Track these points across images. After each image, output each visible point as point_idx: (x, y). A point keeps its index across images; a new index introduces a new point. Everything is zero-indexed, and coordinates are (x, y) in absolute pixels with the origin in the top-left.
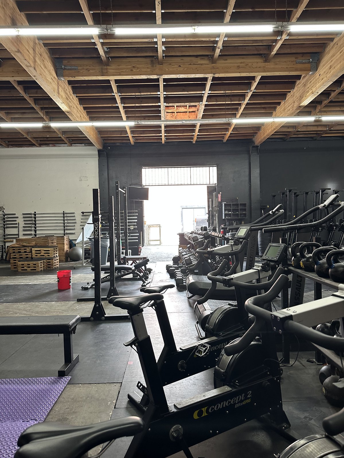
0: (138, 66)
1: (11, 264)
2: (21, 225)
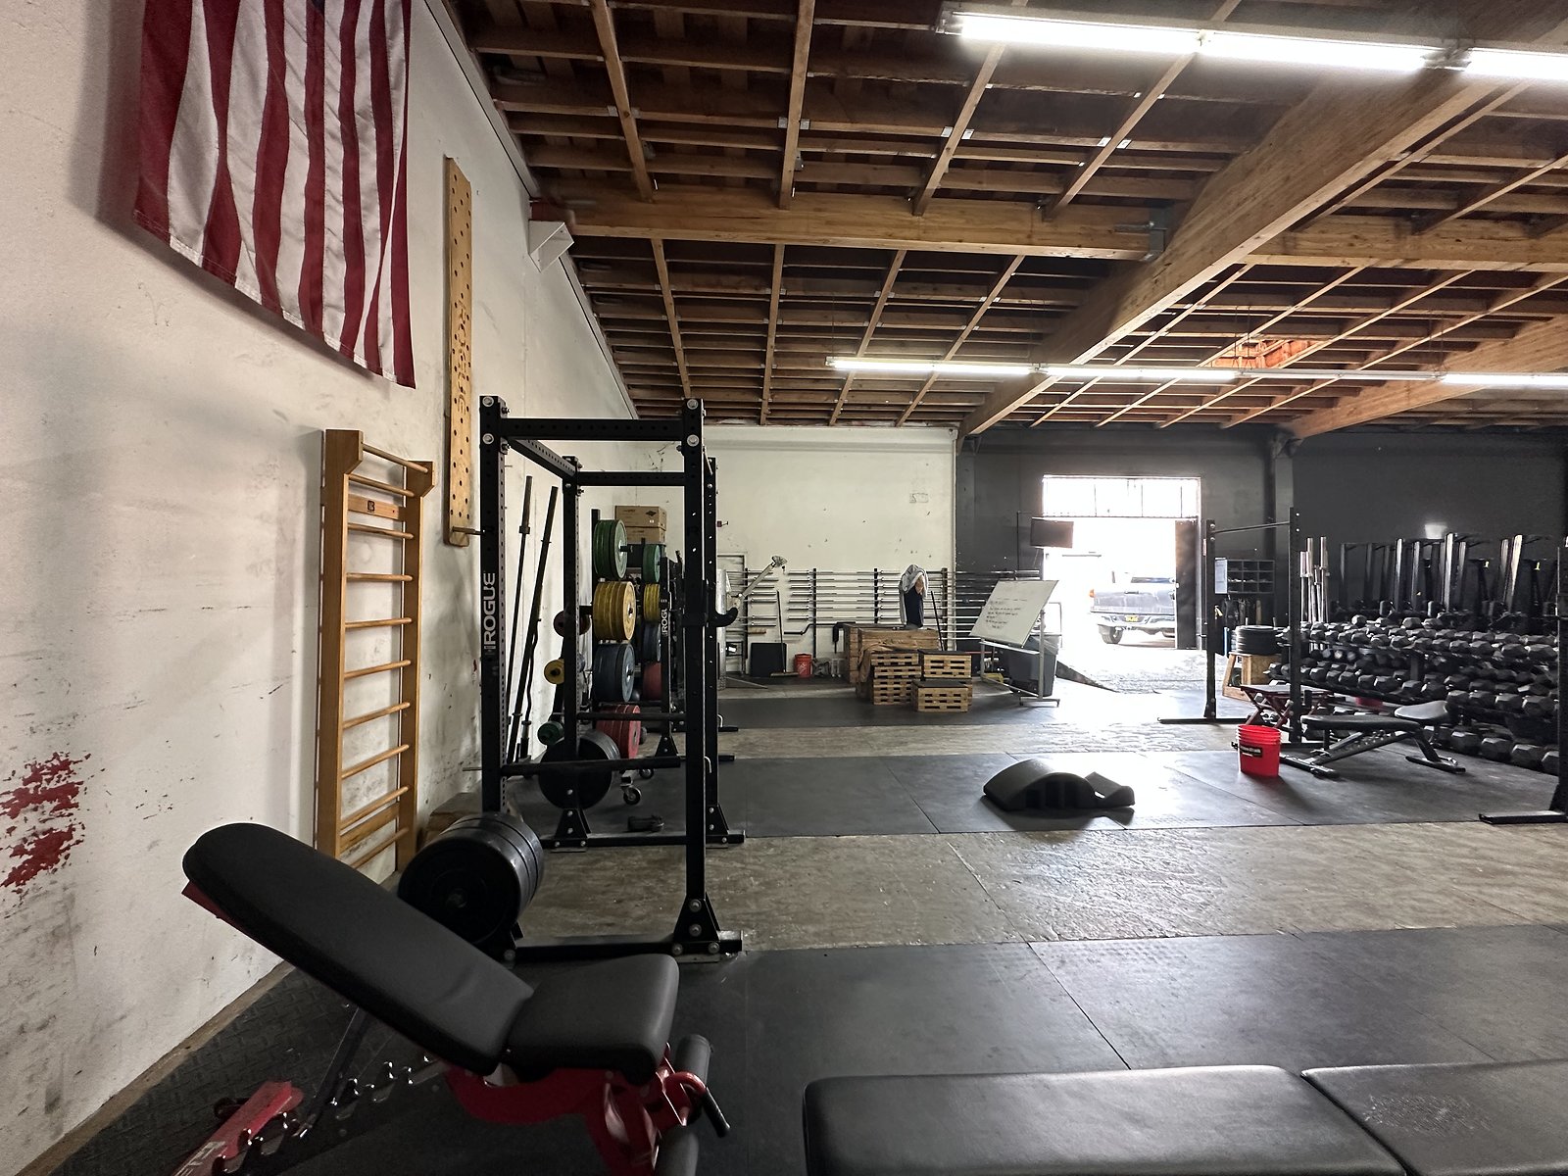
0: (1365, 235)
1: (875, 692)
2: (785, 597)
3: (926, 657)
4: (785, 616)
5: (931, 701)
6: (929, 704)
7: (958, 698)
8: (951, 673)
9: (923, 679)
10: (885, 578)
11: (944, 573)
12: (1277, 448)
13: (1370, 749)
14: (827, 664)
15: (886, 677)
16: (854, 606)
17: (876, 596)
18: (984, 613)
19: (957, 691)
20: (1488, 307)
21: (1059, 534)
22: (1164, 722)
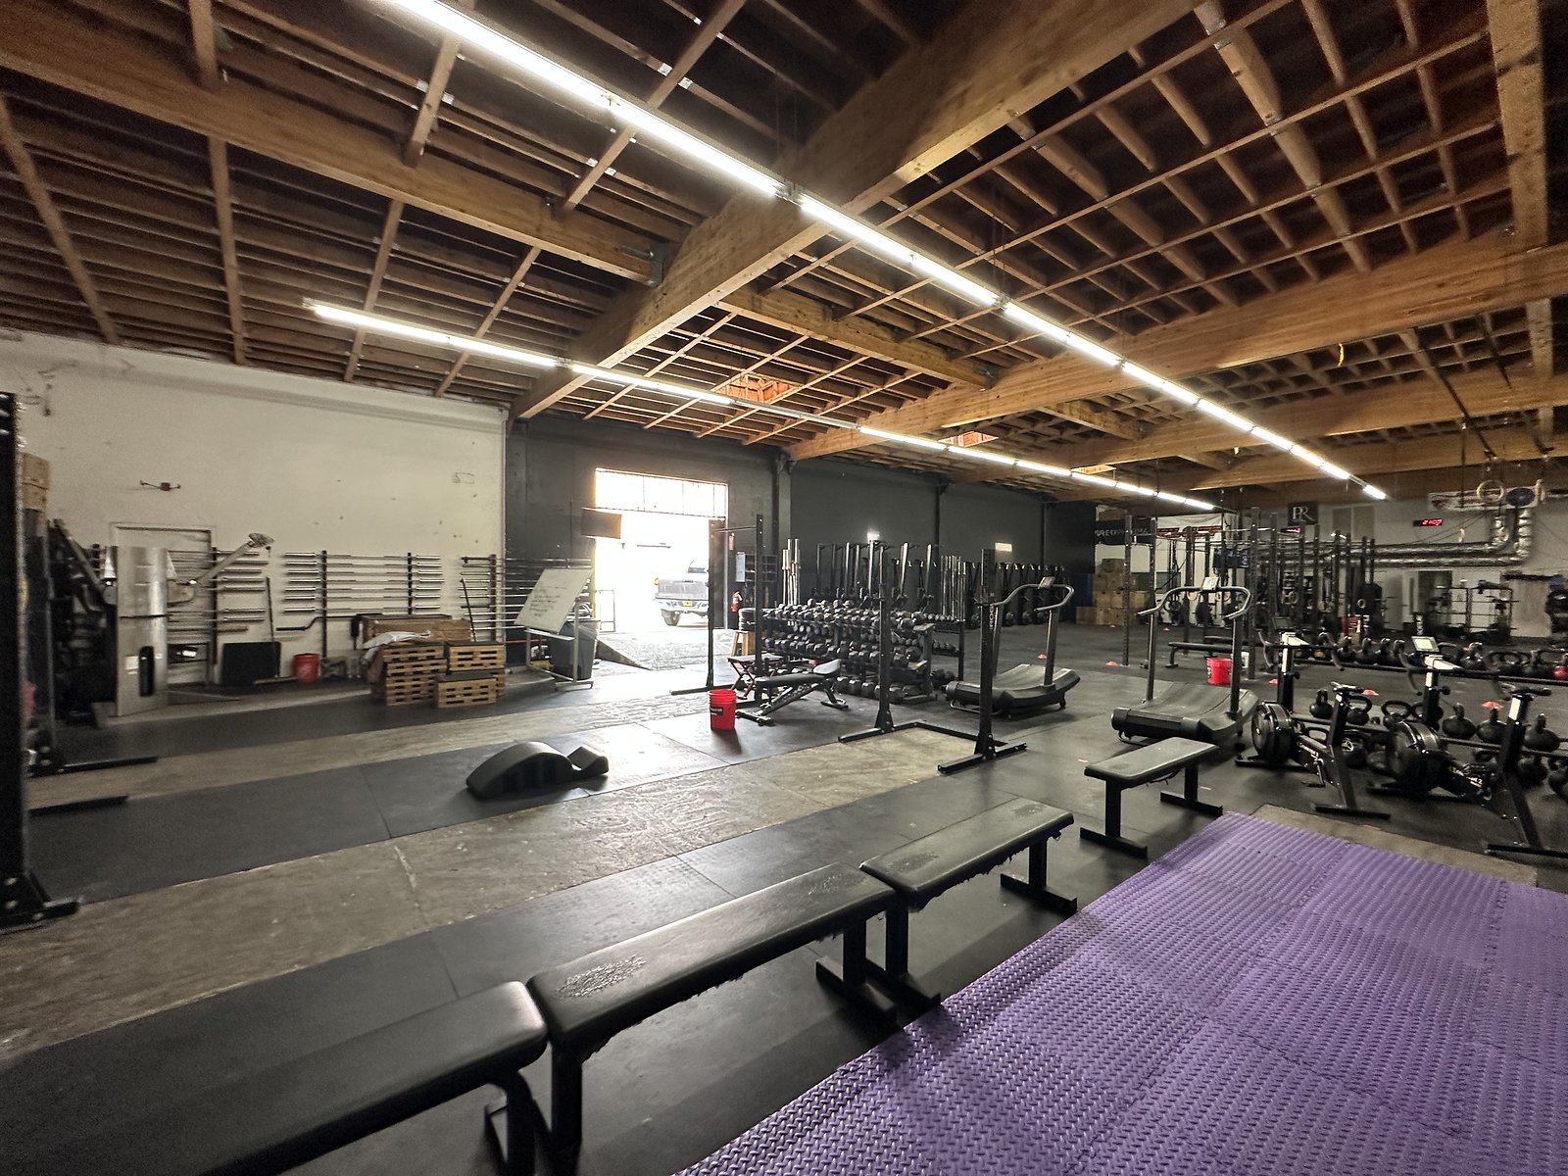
1: (389, 692)
2: (279, 583)
3: (452, 650)
4: (277, 607)
5: (453, 696)
6: (450, 700)
7: (484, 690)
8: (481, 665)
9: (448, 673)
10: (422, 563)
11: (492, 559)
12: (781, 467)
13: (798, 698)
14: (342, 663)
15: (402, 674)
16: (381, 595)
17: (410, 584)
18: (528, 602)
19: (483, 682)
20: (884, 384)
21: (609, 525)
22: (674, 694)
